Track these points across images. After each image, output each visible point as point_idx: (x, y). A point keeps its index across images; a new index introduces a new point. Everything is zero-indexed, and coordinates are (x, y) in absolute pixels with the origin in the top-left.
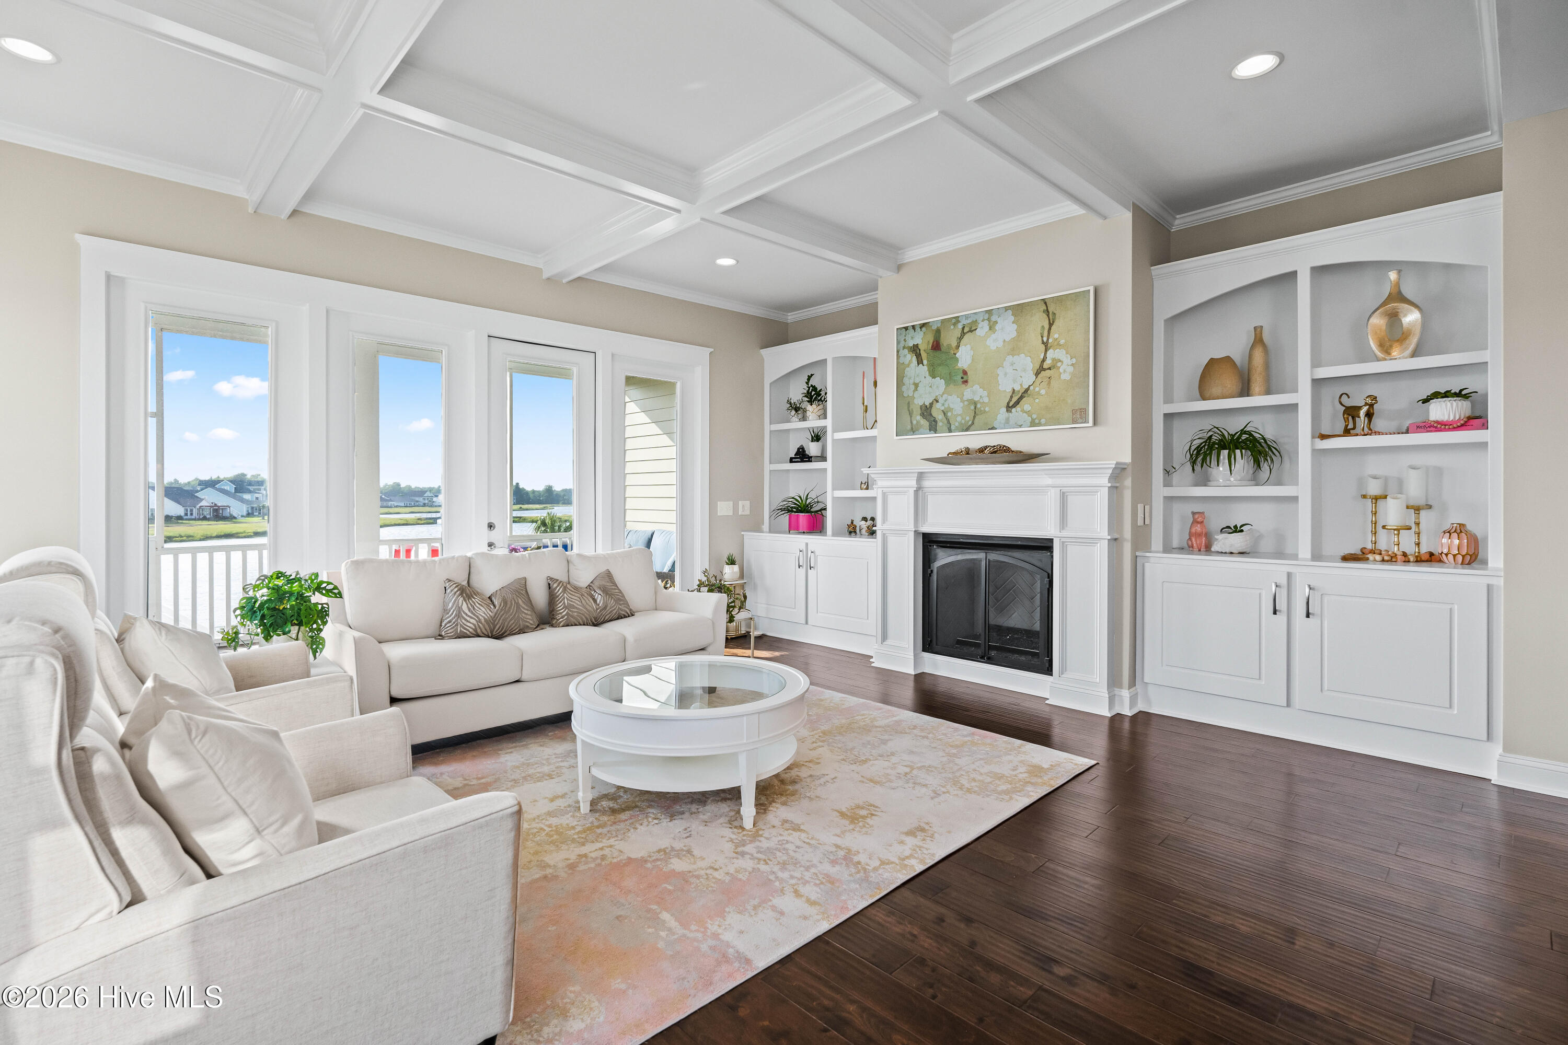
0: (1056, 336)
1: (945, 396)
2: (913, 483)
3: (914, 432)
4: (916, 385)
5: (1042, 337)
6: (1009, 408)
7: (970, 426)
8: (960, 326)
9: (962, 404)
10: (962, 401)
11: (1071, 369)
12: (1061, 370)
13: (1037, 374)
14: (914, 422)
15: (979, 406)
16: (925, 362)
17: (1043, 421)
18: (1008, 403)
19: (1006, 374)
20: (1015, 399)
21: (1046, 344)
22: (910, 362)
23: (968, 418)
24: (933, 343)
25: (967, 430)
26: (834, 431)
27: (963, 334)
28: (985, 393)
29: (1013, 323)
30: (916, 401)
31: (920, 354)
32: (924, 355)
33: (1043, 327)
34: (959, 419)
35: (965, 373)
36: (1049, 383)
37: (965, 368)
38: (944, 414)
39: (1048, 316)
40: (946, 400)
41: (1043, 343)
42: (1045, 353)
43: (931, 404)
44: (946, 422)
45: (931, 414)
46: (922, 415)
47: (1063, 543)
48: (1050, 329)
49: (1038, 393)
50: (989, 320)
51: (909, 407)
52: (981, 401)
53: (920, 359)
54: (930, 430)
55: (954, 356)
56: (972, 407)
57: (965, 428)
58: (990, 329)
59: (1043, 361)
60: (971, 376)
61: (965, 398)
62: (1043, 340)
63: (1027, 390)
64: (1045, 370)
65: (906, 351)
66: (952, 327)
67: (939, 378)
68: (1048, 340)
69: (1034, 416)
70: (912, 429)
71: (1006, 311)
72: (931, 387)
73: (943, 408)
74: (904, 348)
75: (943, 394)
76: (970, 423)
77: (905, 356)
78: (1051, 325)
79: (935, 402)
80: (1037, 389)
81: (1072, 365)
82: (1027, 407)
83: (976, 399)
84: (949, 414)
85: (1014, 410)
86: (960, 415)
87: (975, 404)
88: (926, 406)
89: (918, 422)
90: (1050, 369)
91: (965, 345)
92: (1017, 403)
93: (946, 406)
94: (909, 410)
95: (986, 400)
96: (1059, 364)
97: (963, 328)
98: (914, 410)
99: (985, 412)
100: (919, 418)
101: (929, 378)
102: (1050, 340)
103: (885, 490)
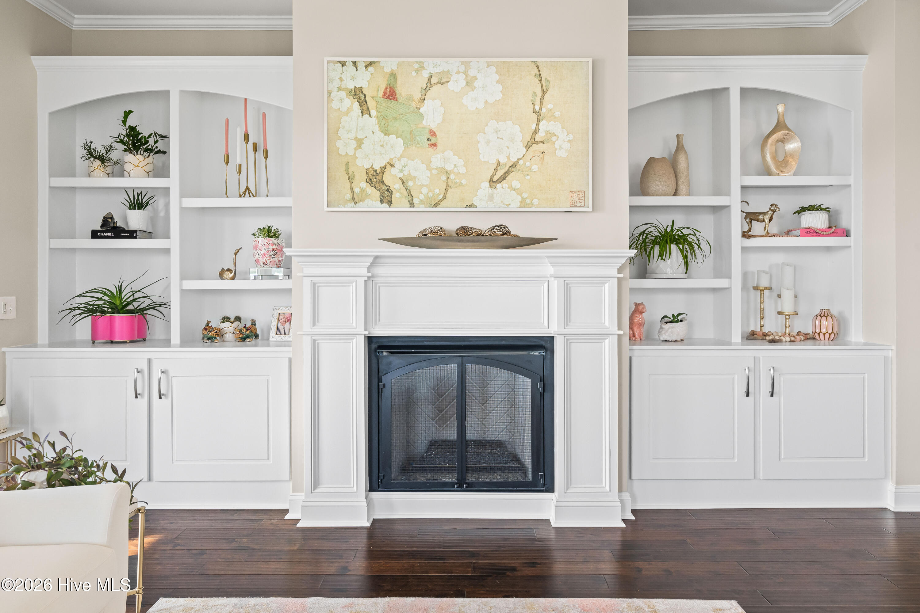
0: (550, 106)
1: (404, 160)
2: (364, 271)
3: (356, 203)
4: (360, 143)
5: (534, 104)
6: (493, 182)
7: (441, 201)
8: (425, 74)
9: (428, 173)
10: (429, 168)
11: (567, 146)
12: (557, 146)
13: (528, 147)
14: (357, 190)
15: (452, 177)
16: (373, 112)
17: (535, 201)
18: (492, 177)
19: (488, 142)
20: (500, 173)
21: (538, 113)
22: (350, 109)
23: (437, 191)
24: (386, 88)
25: (437, 205)
26: (183, 195)
27: (429, 85)
28: (461, 162)
29: (498, 82)
30: (359, 163)
31: (366, 101)
32: (371, 103)
33: (534, 93)
34: (425, 190)
35: (433, 133)
36: (542, 159)
37: (433, 127)
38: (403, 183)
39: (541, 81)
40: (405, 166)
41: (535, 112)
42: (538, 124)
43: (383, 169)
44: (405, 193)
45: (383, 182)
46: (370, 181)
47: (567, 340)
48: (543, 97)
49: (530, 169)
50: (465, 73)
51: (347, 169)
52: (456, 170)
53: (365, 107)
54: (382, 202)
55: (416, 110)
56: (444, 178)
57: (433, 203)
58: (468, 84)
59: (535, 132)
60: (440, 139)
61: (433, 165)
62: (534, 109)
63: (515, 165)
64: (537, 143)
65: (343, 94)
66: (414, 74)
67: (394, 136)
68: (541, 108)
69: (525, 195)
70: (353, 198)
71: (487, 67)
72: (382, 146)
73: (401, 175)
74: (339, 89)
75: (401, 156)
76: (441, 197)
77: (341, 100)
78: (544, 93)
79: (388, 166)
80: (528, 164)
81: (569, 141)
82: (516, 184)
83: (449, 167)
84: (410, 184)
85: (499, 186)
86: (426, 186)
87: (448, 173)
88: (376, 171)
89: (362, 191)
90: (543, 142)
91: (433, 100)
92: (503, 178)
93: (406, 172)
94: (348, 174)
95: (463, 170)
96: (554, 139)
97: (430, 77)
98: (355, 173)
99: (461, 185)
100: (364, 185)
101: (379, 135)
102: (544, 110)
103: (315, 279)
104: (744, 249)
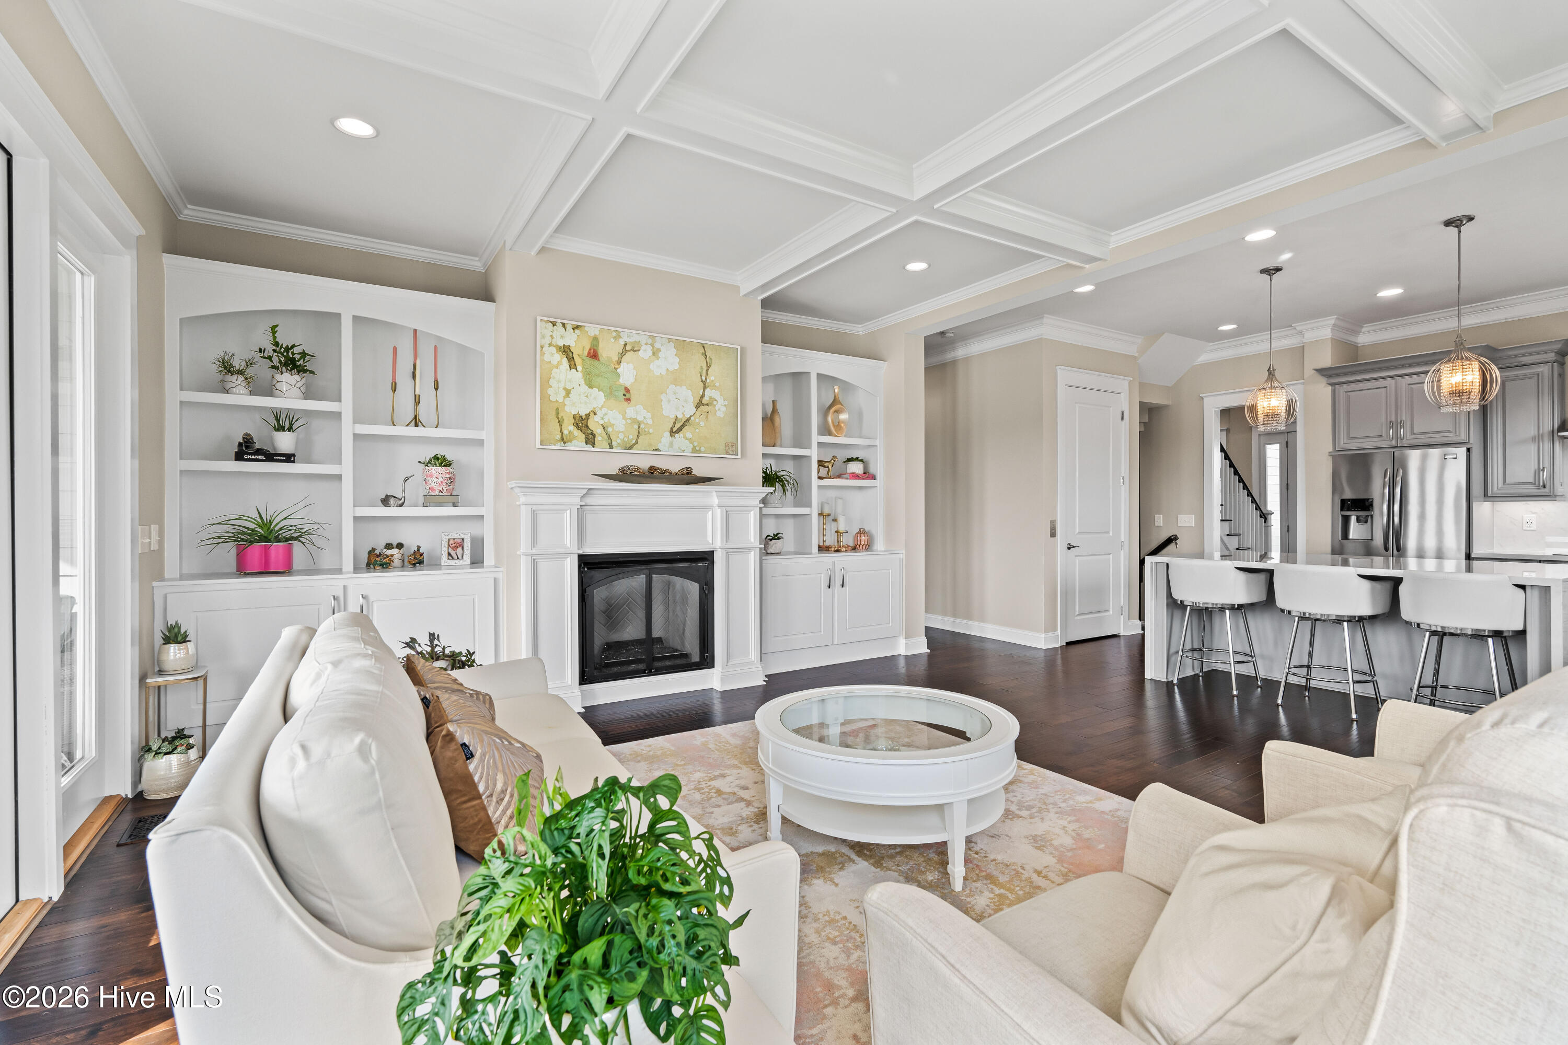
0: (713, 378)
1: (604, 410)
2: (576, 500)
3: (565, 443)
4: (568, 392)
5: (701, 376)
6: (673, 433)
7: (634, 445)
8: (622, 342)
9: (624, 422)
10: (624, 418)
11: (724, 409)
12: (717, 408)
13: (697, 407)
14: (566, 432)
15: (642, 426)
16: (579, 368)
17: (703, 449)
18: (672, 429)
19: (669, 401)
20: (678, 426)
21: (704, 382)
22: (559, 363)
23: (631, 437)
24: (590, 349)
25: (630, 448)
26: (356, 421)
27: (624, 351)
28: (649, 415)
29: (676, 355)
30: (567, 409)
31: (573, 358)
32: (578, 360)
33: (701, 367)
34: (621, 436)
35: (627, 390)
36: (707, 417)
37: (628, 385)
38: (604, 428)
39: (706, 358)
40: (605, 415)
41: (702, 381)
42: (704, 391)
43: (588, 416)
44: (606, 437)
45: (587, 427)
46: (577, 425)
47: (727, 553)
48: (707, 371)
49: (698, 424)
50: (652, 345)
51: (557, 414)
52: (645, 421)
53: (572, 363)
54: (587, 443)
55: (614, 370)
56: (636, 427)
57: (628, 446)
58: (654, 354)
59: (703, 396)
60: (633, 395)
61: (628, 416)
62: (702, 379)
63: (688, 420)
64: (703, 405)
65: (554, 350)
66: (613, 340)
67: (597, 390)
68: (706, 379)
69: (695, 444)
70: (563, 439)
71: (669, 342)
72: (587, 396)
73: (602, 422)
74: (550, 345)
75: (602, 406)
76: (634, 442)
77: (552, 355)
78: (708, 367)
79: (592, 414)
80: (697, 420)
81: (725, 405)
82: (689, 435)
83: (640, 419)
84: (610, 430)
85: (677, 435)
86: (622, 432)
87: (639, 423)
88: (581, 417)
89: (570, 433)
90: (707, 405)
91: (628, 363)
92: (680, 430)
93: (606, 420)
94: (558, 418)
95: (650, 422)
96: (715, 403)
97: (625, 345)
98: (564, 418)
99: (649, 433)
100: (572, 428)
101: (584, 388)
102: (708, 381)
103: (535, 507)
104: (820, 487)
